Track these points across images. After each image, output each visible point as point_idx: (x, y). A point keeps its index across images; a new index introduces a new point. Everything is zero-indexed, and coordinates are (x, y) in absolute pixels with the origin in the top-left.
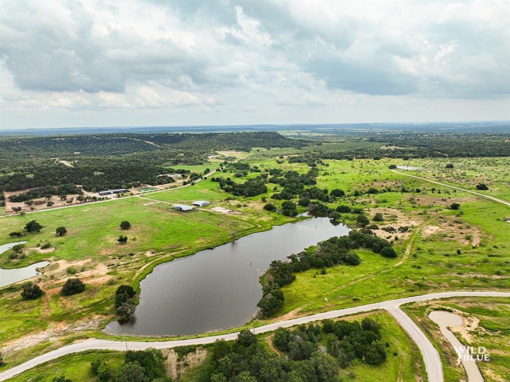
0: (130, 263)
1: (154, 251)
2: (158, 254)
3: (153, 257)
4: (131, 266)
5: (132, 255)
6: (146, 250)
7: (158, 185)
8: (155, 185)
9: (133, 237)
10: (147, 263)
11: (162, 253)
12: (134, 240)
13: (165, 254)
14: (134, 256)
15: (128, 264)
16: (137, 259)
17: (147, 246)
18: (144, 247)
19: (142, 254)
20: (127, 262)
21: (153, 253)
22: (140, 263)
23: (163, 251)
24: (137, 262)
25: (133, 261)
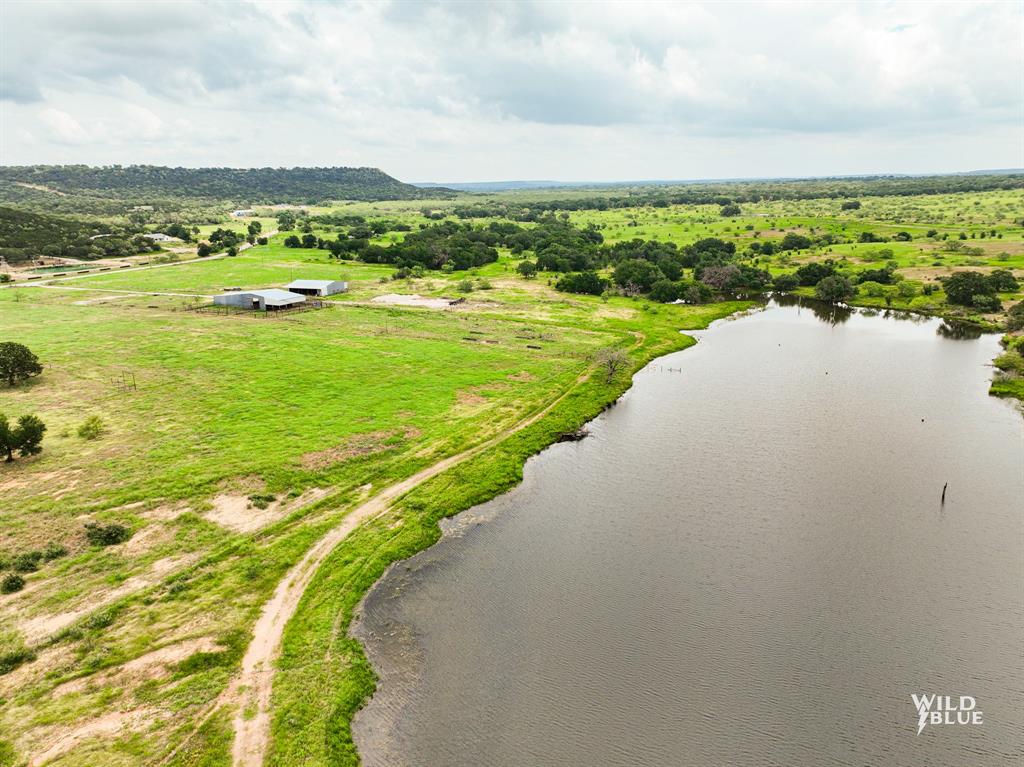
0: (118, 611)
1: (263, 490)
2: (298, 505)
3: (280, 529)
4: (145, 646)
5: (114, 536)
6: (204, 489)
7: (105, 256)
8: (93, 259)
9: (77, 423)
10: (267, 589)
11: (319, 494)
12: (90, 433)
13: (344, 501)
14: (135, 545)
15: (102, 624)
16: (164, 567)
17: (192, 461)
18: (175, 468)
19: (185, 520)
20: (91, 608)
21: (261, 502)
22: (207, 598)
23: (318, 480)
24: (178, 588)
25: (136, 585)
